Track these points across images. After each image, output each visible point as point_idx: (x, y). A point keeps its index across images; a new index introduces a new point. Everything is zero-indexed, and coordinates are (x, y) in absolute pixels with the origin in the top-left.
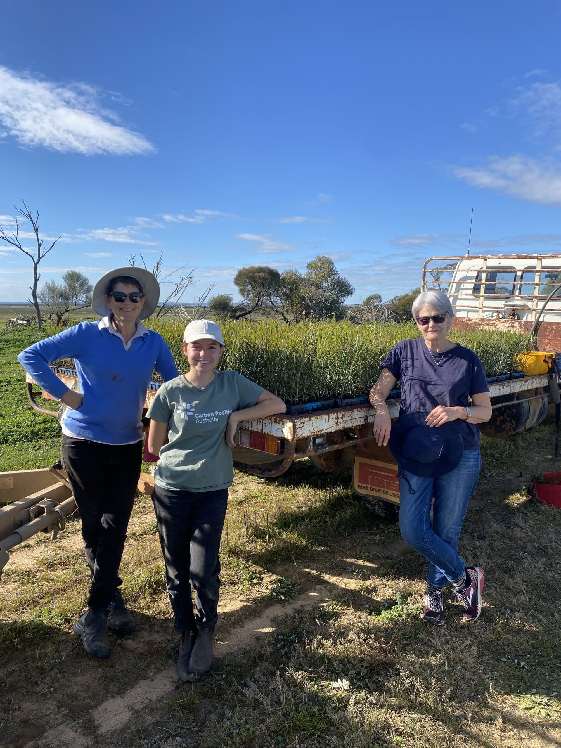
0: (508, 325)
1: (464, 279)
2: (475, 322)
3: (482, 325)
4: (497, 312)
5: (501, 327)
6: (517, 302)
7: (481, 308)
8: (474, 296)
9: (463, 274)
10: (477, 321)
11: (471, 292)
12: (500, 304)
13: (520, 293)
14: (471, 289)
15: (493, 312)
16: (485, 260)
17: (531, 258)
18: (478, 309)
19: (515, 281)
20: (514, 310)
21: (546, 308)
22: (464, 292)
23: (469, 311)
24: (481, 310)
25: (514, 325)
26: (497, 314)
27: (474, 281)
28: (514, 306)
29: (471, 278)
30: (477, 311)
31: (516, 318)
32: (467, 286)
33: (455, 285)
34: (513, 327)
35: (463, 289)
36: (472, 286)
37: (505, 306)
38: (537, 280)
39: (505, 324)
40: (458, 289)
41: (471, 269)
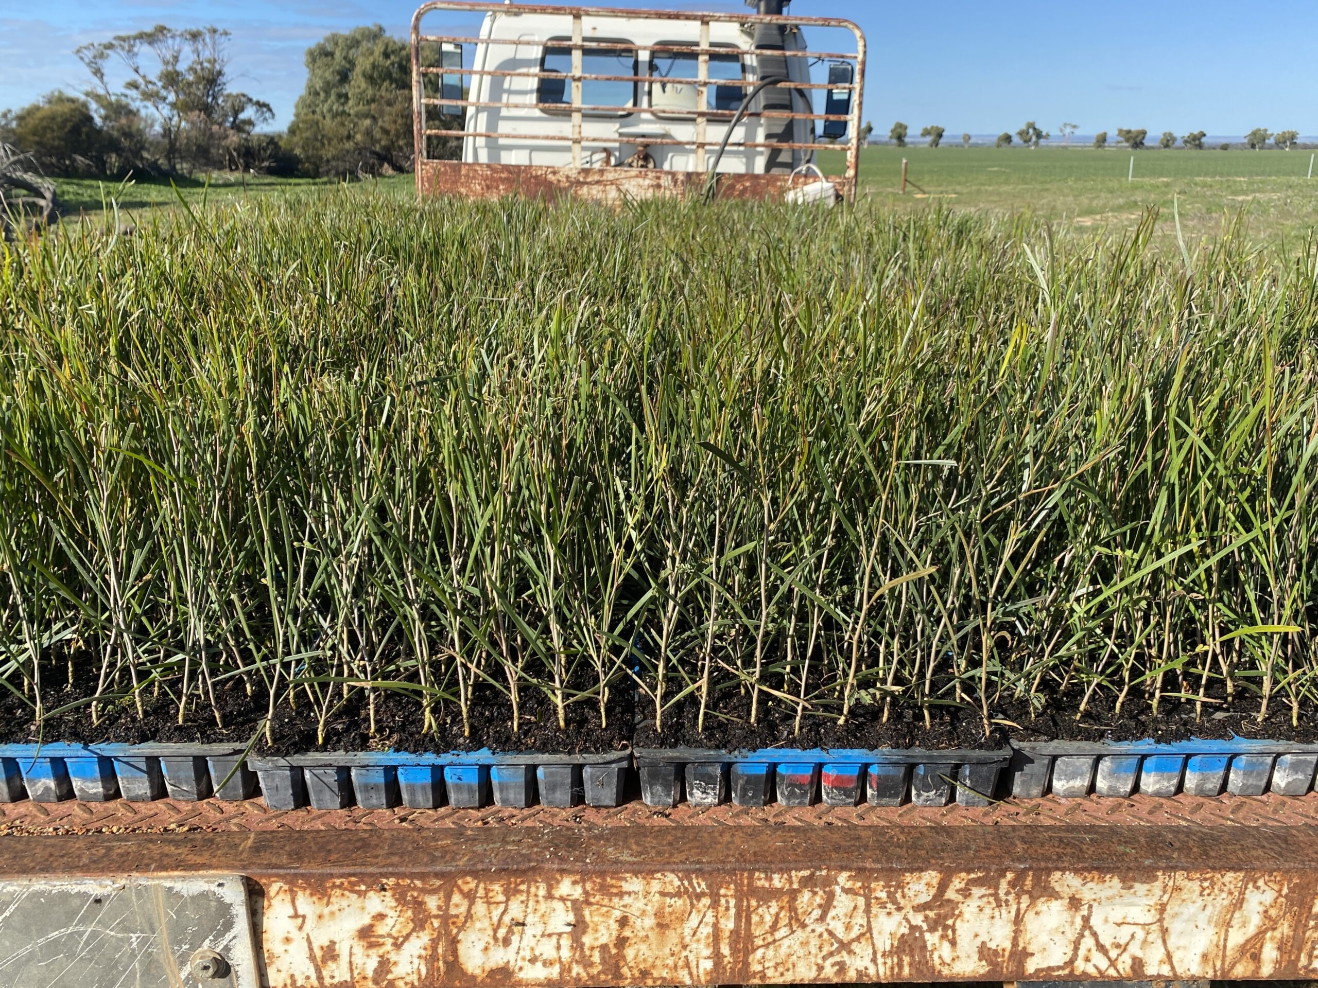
0: (647, 182)
1: (511, 66)
2: (568, 177)
3: (585, 183)
4: (605, 150)
5: (631, 189)
6: (648, 127)
7: (577, 141)
8: (543, 110)
9: (508, 52)
10: (573, 174)
11: (533, 98)
12: (608, 131)
13: (650, 105)
14: (531, 92)
15: (594, 151)
16: (577, 17)
17: (688, 18)
18: (570, 143)
19: (636, 74)
20: (646, 146)
21: (731, 140)
22: (515, 99)
23: (533, 149)
24: (576, 147)
25: (662, 182)
26: (604, 155)
27: (536, 70)
28: (643, 136)
29: (527, 63)
30: (568, 149)
31: (651, 165)
32: (517, 83)
33: (487, 79)
34: (659, 186)
35: (510, 92)
36: (533, 83)
37: (621, 135)
38: (702, 75)
39: (640, 181)
40: (497, 90)
41: (523, 39)
